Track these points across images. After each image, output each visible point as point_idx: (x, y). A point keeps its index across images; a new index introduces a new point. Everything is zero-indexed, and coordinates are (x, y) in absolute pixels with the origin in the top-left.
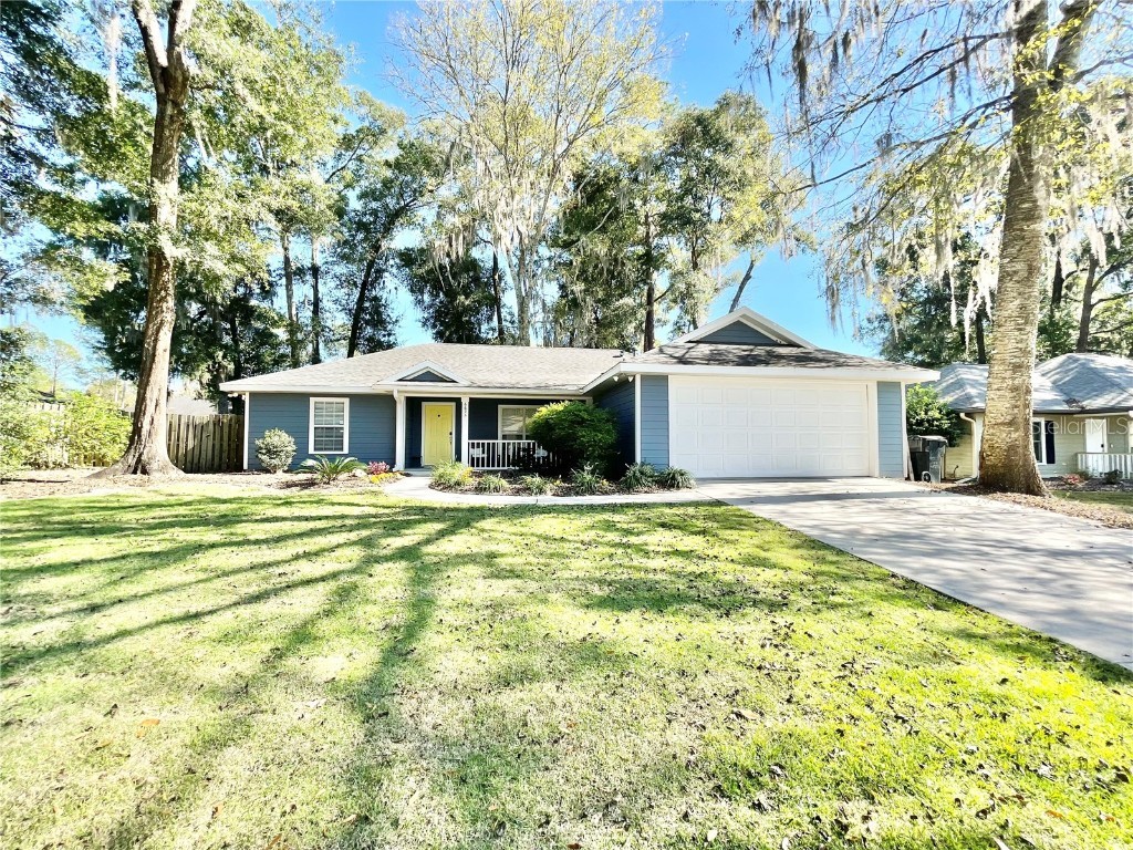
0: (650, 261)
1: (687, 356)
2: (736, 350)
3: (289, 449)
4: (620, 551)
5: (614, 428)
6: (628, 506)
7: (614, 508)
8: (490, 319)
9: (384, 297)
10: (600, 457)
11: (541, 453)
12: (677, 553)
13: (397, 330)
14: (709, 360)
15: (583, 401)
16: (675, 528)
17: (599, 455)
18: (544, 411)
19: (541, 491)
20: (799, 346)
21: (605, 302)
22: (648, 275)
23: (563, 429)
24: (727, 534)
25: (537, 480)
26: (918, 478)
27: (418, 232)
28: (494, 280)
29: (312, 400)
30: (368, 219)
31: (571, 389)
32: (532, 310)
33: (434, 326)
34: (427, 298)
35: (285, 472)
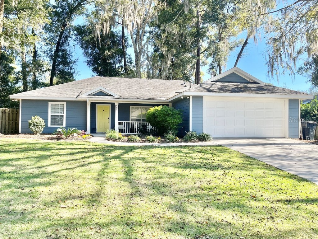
0: (199, 35)
1: (211, 88)
2: (232, 85)
3: (42, 124)
4: (184, 158)
5: (181, 117)
6: (186, 146)
7: (181, 147)
8: (120, 61)
9: (68, 50)
10: (175, 129)
11: (149, 127)
12: (201, 158)
13: (74, 66)
14: (220, 90)
15: (168, 105)
16: (202, 152)
17: (175, 128)
18: (152, 109)
19: (153, 141)
20: (259, 84)
21: (176, 56)
22: (197, 42)
23: (161, 117)
24: (219, 154)
25: (152, 137)
26: (305, 139)
27: (84, 17)
28: (123, 42)
29: (50, 103)
30: (59, 10)
31: (163, 100)
32: (142, 59)
33: (93, 65)
34: (90, 51)
35: (40, 134)
